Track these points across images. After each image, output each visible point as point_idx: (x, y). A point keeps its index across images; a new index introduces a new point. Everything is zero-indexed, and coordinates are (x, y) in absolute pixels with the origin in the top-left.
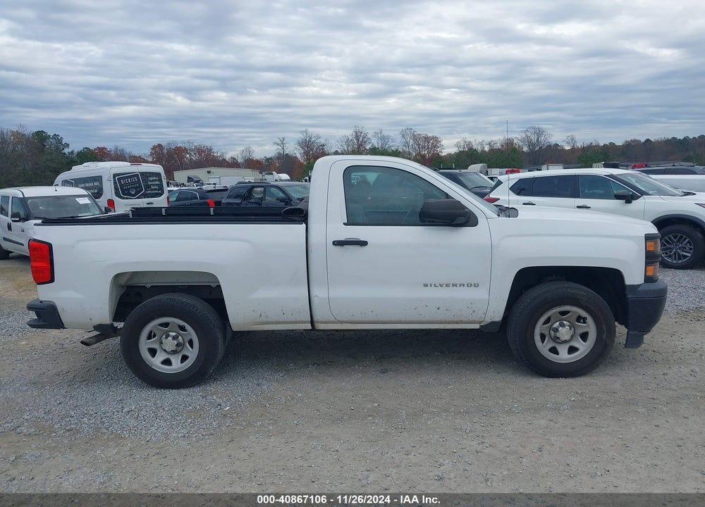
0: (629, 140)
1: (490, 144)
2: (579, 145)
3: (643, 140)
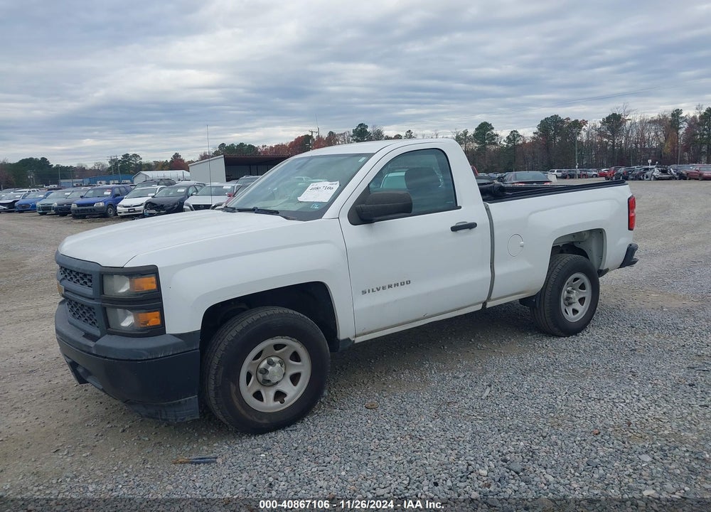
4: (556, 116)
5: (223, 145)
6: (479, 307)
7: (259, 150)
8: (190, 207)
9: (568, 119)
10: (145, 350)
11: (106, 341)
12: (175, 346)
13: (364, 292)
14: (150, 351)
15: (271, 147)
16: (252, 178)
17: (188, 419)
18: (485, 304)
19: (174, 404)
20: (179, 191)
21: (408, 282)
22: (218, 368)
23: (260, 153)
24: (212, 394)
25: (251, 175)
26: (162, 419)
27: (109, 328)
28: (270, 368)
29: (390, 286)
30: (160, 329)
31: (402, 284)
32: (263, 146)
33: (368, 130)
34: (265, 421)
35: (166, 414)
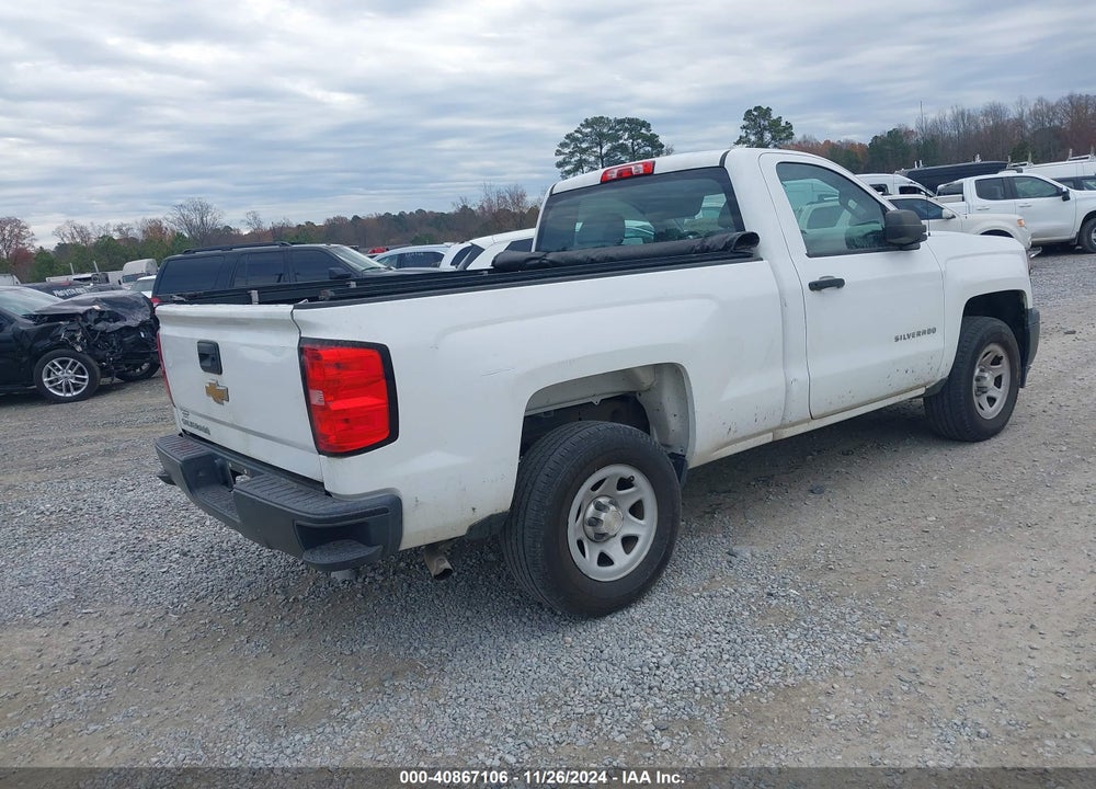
0: (332, 217)
1: (120, 230)
2: (267, 226)
3: (350, 218)
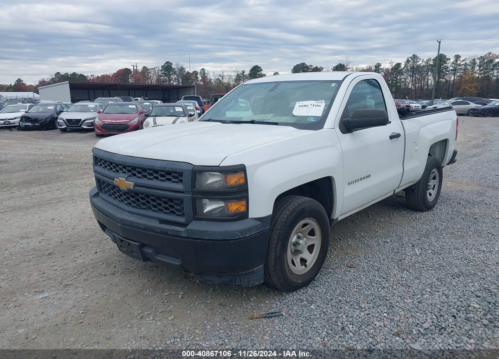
4: (304, 64)
5: (58, 73)
6: (391, 194)
7: (88, 79)
8: (64, 121)
9: (311, 66)
10: (239, 231)
11: (195, 226)
12: (257, 227)
13: (349, 184)
14: (242, 232)
15: (98, 77)
16: (104, 100)
17: (257, 283)
18: (395, 191)
19: (249, 272)
20: (49, 108)
21: (369, 176)
22: (277, 243)
23: (89, 81)
24: (273, 263)
25: (104, 97)
26: (235, 285)
27: (197, 215)
28: (301, 242)
29: (361, 179)
30: (244, 215)
31: (367, 177)
32: (91, 76)
33: (173, 67)
34: (299, 281)
35: (241, 281)
